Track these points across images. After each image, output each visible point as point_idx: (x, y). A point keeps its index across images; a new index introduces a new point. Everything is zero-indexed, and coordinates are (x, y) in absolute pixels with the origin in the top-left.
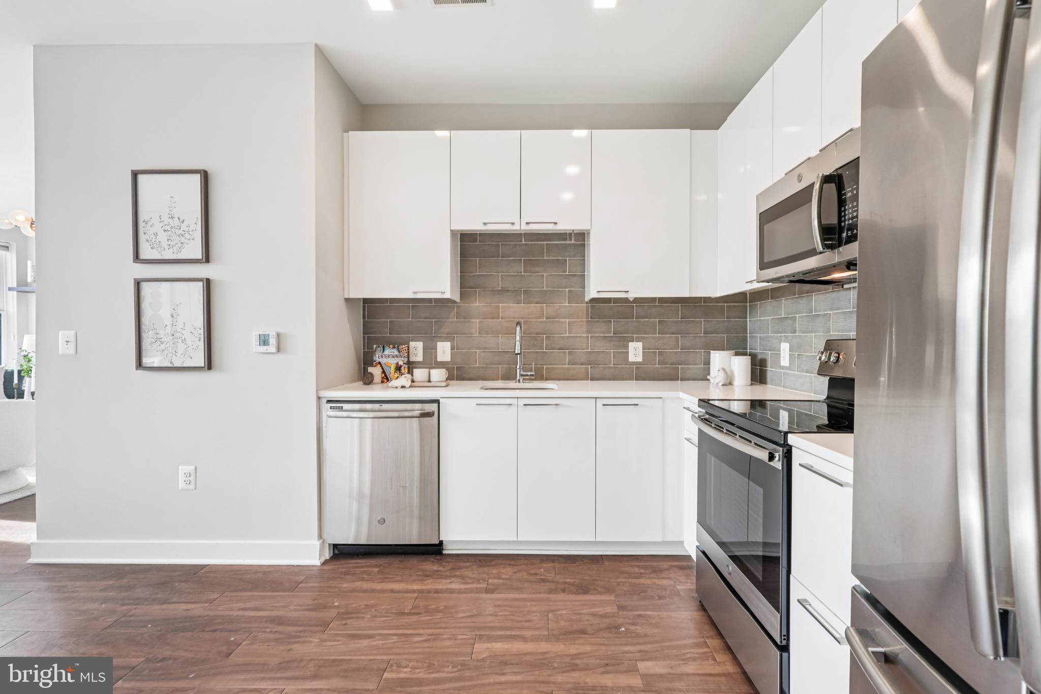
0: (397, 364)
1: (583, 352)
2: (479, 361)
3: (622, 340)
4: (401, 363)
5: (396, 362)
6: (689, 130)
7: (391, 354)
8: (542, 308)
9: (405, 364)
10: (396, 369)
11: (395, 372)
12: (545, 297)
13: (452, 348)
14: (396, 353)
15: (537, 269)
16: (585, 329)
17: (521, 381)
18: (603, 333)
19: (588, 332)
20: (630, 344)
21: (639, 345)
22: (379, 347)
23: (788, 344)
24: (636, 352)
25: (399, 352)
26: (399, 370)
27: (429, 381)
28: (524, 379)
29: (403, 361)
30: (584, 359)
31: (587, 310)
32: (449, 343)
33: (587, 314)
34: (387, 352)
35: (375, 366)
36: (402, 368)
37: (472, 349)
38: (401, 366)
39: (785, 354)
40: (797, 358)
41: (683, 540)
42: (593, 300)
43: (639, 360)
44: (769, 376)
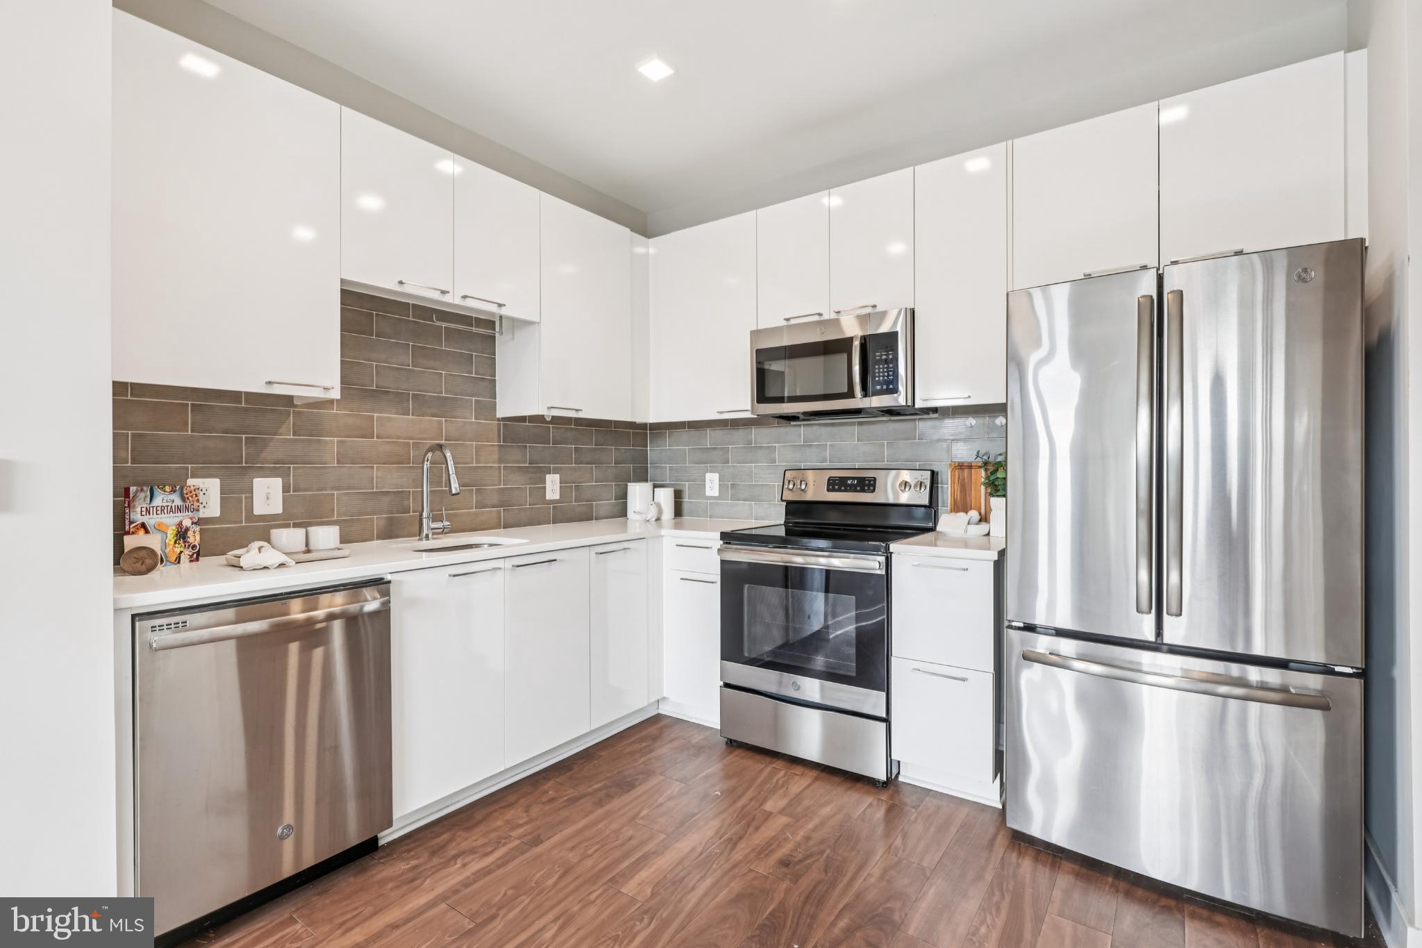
0: (180, 524)
1: (494, 489)
2: (338, 510)
3: (538, 473)
4: (187, 523)
5: (177, 520)
6: (629, 230)
7: (167, 504)
8: (440, 423)
9: (196, 523)
10: (177, 535)
11: (175, 542)
12: (443, 407)
13: (286, 489)
14: (178, 502)
15: (432, 363)
16: (496, 456)
17: (430, 536)
18: (518, 462)
19: (500, 461)
20: (547, 476)
21: (557, 477)
22: (142, 490)
23: (718, 475)
24: (553, 486)
25: (184, 499)
26: (184, 538)
27: (308, 551)
28: (433, 534)
29: (191, 519)
30: (495, 499)
31: (499, 431)
32: (280, 480)
33: (499, 435)
34: (158, 501)
35: (133, 533)
36: (190, 533)
37: (326, 490)
38: (187, 529)
39: (712, 484)
40: (731, 488)
41: (665, 696)
42: (504, 419)
43: (557, 497)
44: (686, 507)
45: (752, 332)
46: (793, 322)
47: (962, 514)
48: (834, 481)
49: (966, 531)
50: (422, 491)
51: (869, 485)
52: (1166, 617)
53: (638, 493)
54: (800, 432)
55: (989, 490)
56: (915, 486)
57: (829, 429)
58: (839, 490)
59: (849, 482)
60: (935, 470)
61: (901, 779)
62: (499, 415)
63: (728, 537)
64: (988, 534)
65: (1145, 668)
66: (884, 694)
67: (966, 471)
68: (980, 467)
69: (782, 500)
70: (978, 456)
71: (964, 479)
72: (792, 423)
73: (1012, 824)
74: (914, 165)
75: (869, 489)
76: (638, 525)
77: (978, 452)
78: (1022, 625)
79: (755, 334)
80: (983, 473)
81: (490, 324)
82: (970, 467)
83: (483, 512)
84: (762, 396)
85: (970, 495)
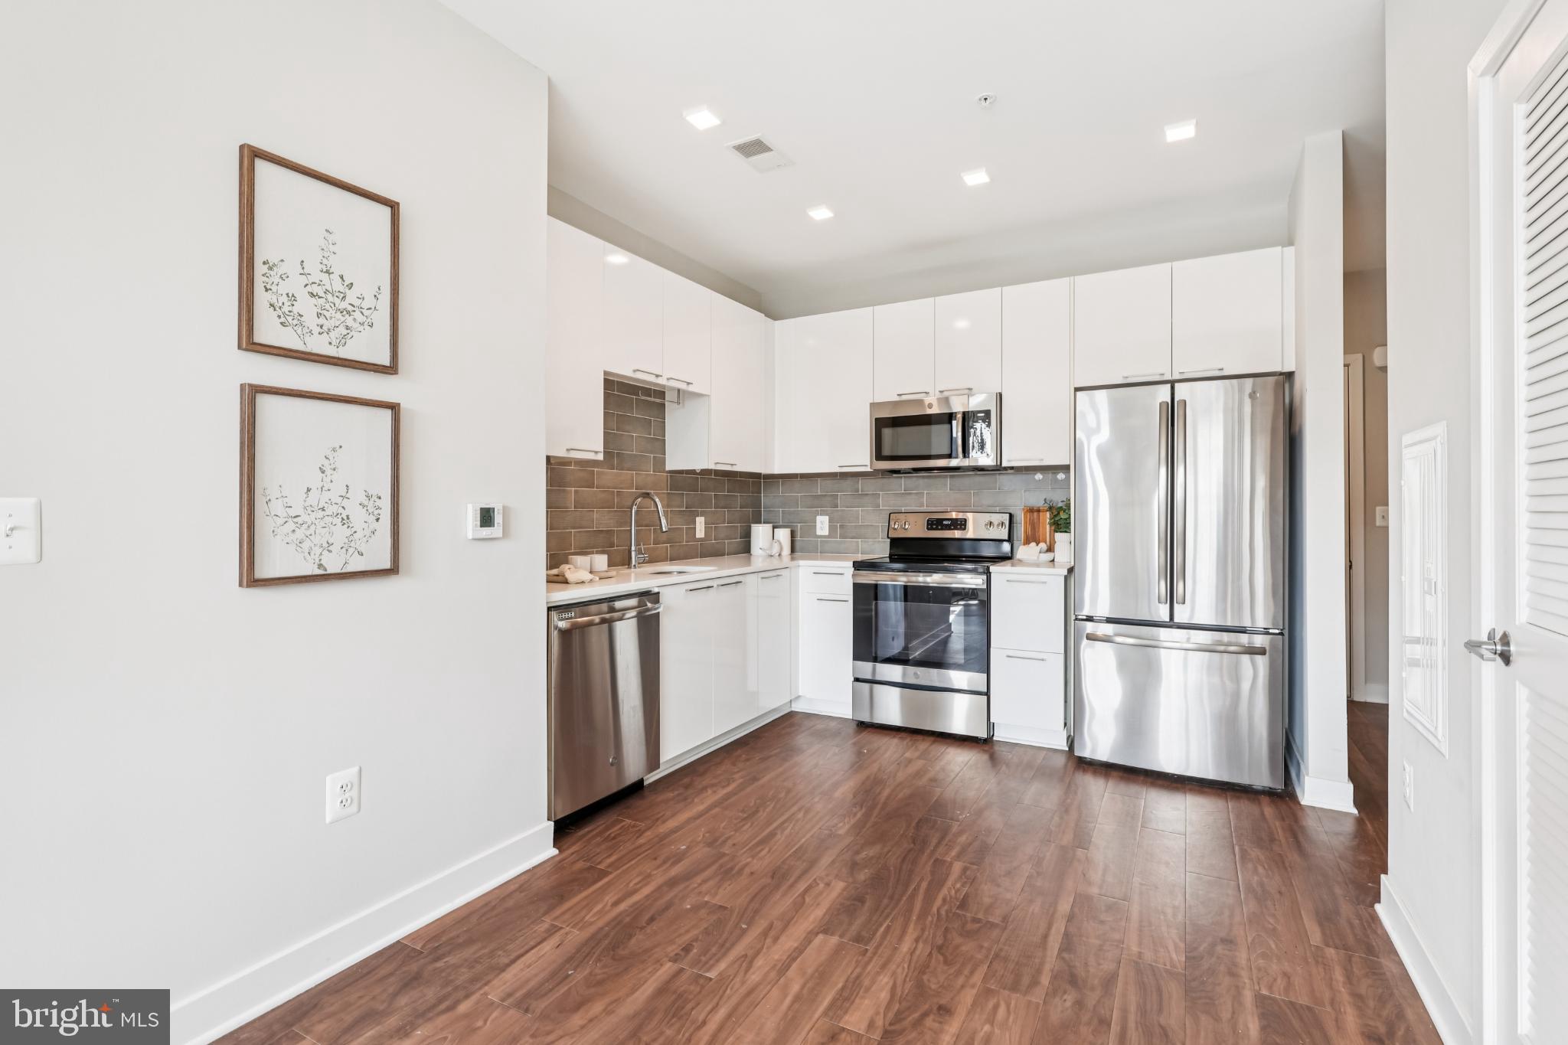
3: (691, 515)
6: (763, 315)
15: (628, 427)
16: (667, 502)
18: (679, 507)
19: (668, 506)
20: (697, 518)
21: (703, 519)
23: (828, 517)
24: (700, 527)
30: (665, 537)
31: (667, 481)
33: (667, 485)
37: (567, 529)
39: (823, 525)
40: (839, 527)
41: (800, 694)
42: (670, 472)
43: (703, 536)
44: (798, 545)
45: (871, 404)
46: (904, 398)
47: (1033, 544)
48: (932, 522)
49: (1038, 557)
50: (631, 529)
51: (961, 525)
52: (1176, 605)
53: (760, 533)
54: (903, 482)
55: (1053, 528)
56: (998, 525)
57: (926, 480)
58: (937, 529)
59: (944, 522)
60: (1012, 513)
61: (995, 738)
62: (668, 467)
63: (858, 566)
64: (1053, 560)
65: (1162, 639)
66: (986, 675)
67: (1035, 514)
68: (1047, 511)
69: (888, 537)
70: (1046, 502)
71: (1033, 520)
72: (894, 475)
73: (1077, 753)
74: (1002, 286)
75: (961, 528)
76: (760, 560)
77: (1045, 500)
78: (1085, 617)
79: (874, 406)
80: (1048, 514)
81: (661, 394)
82: (1039, 511)
83: (658, 548)
84: (879, 455)
85: (1039, 531)
